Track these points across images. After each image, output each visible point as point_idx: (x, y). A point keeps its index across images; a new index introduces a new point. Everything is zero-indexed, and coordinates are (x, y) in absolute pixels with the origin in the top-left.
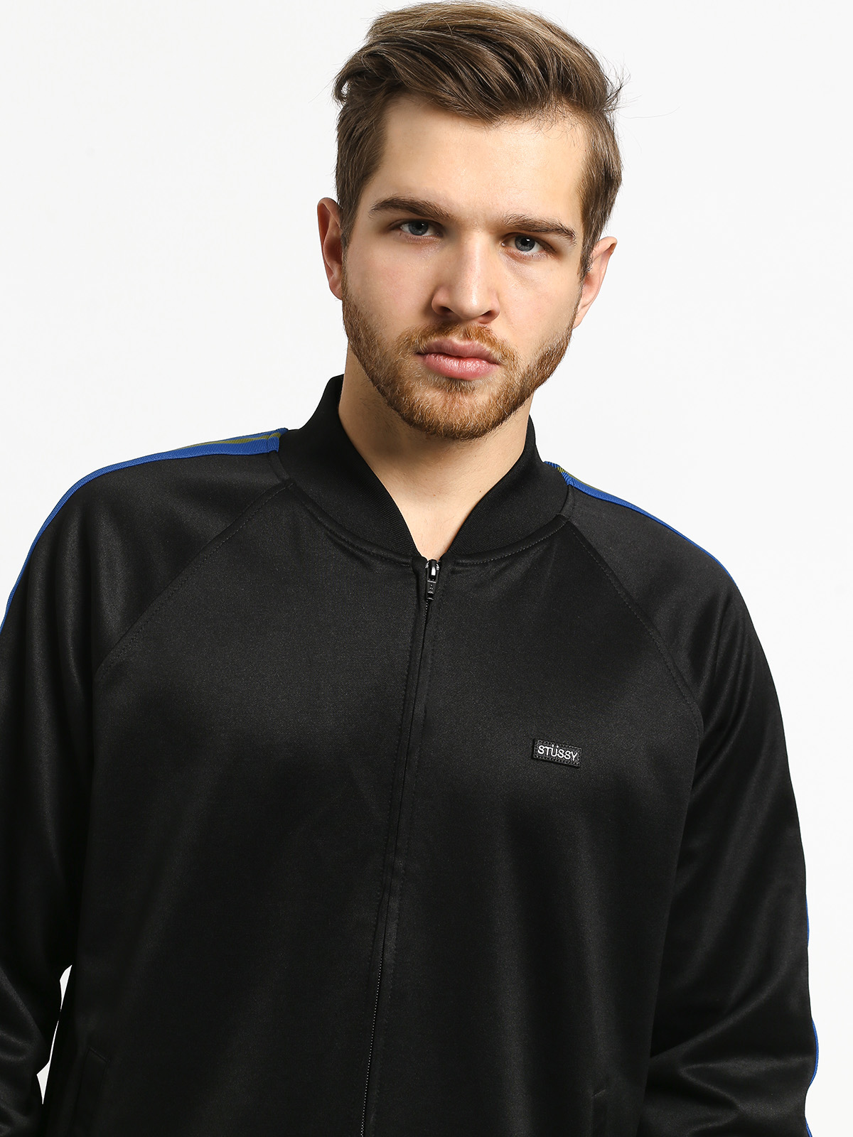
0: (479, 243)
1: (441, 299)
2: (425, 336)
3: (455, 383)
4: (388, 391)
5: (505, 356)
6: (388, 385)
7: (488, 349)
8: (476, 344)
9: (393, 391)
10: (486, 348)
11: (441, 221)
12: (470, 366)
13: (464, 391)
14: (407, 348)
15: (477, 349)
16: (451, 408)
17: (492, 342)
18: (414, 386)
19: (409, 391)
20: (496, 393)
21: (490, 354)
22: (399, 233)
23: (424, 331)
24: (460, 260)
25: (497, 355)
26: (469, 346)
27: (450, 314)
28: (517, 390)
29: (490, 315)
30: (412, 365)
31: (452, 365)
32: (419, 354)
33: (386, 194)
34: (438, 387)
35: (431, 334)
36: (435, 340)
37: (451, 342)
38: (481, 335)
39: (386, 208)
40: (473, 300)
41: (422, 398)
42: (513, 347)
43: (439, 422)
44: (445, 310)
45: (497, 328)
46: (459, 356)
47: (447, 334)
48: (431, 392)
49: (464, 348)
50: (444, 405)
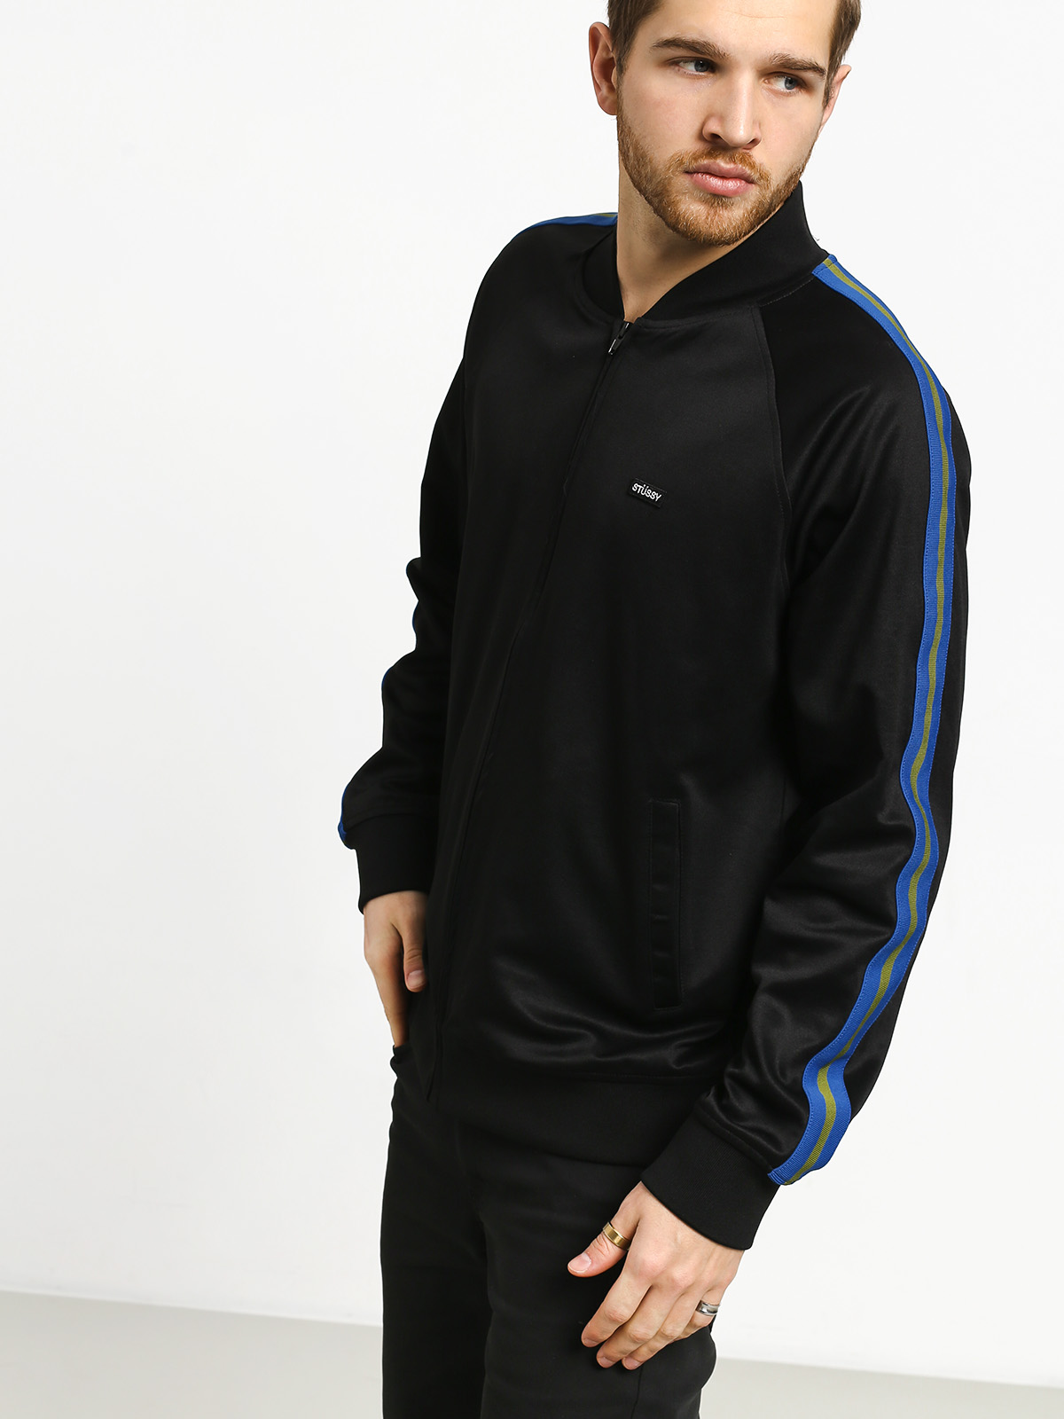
0: (745, 80)
1: (714, 127)
2: (696, 158)
3: (717, 199)
4: (656, 200)
5: (761, 177)
6: (656, 196)
7: (749, 172)
8: (741, 168)
9: (661, 202)
10: (748, 171)
11: (716, 60)
12: (731, 185)
13: (725, 206)
14: (677, 167)
15: (739, 171)
16: (712, 221)
17: (752, 166)
18: (681, 200)
19: (675, 203)
20: (749, 208)
21: (750, 176)
22: (677, 68)
23: (694, 154)
24: (731, 95)
25: (755, 176)
26: (733, 169)
27: (719, 140)
28: (766, 206)
29: (754, 142)
30: (682, 182)
31: (716, 183)
32: (687, 172)
33: (668, 34)
34: (705, 202)
35: (701, 156)
36: (705, 162)
37: (719, 165)
38: (743, 160)
39: (669, 47)
40: (740, 132)
41: (687, 209)
42: (768, 169)
43: (700, 232)
44: (715, 136)
45: (757, 154)
46: (723, 176)
47: (716, 158)
48: (696, 205)
49: (728, 170)
50: (707, 218)
